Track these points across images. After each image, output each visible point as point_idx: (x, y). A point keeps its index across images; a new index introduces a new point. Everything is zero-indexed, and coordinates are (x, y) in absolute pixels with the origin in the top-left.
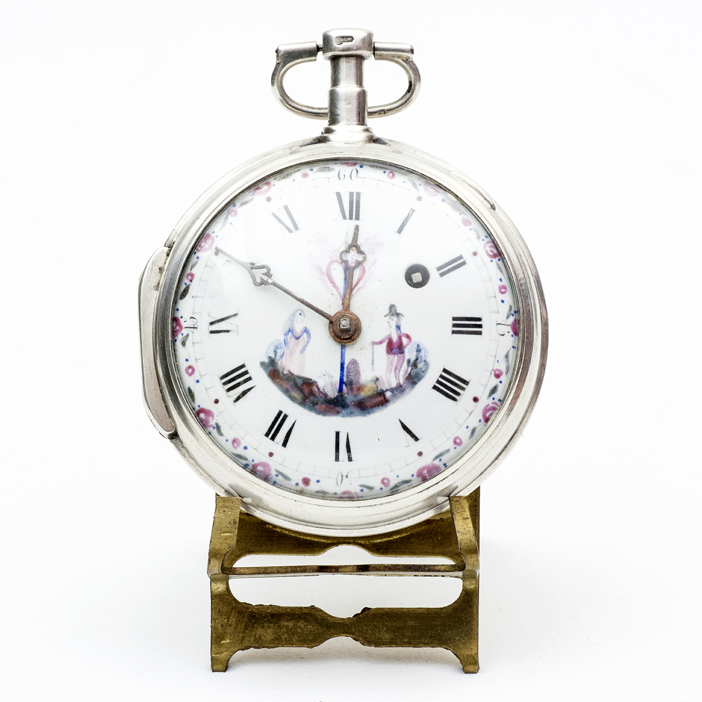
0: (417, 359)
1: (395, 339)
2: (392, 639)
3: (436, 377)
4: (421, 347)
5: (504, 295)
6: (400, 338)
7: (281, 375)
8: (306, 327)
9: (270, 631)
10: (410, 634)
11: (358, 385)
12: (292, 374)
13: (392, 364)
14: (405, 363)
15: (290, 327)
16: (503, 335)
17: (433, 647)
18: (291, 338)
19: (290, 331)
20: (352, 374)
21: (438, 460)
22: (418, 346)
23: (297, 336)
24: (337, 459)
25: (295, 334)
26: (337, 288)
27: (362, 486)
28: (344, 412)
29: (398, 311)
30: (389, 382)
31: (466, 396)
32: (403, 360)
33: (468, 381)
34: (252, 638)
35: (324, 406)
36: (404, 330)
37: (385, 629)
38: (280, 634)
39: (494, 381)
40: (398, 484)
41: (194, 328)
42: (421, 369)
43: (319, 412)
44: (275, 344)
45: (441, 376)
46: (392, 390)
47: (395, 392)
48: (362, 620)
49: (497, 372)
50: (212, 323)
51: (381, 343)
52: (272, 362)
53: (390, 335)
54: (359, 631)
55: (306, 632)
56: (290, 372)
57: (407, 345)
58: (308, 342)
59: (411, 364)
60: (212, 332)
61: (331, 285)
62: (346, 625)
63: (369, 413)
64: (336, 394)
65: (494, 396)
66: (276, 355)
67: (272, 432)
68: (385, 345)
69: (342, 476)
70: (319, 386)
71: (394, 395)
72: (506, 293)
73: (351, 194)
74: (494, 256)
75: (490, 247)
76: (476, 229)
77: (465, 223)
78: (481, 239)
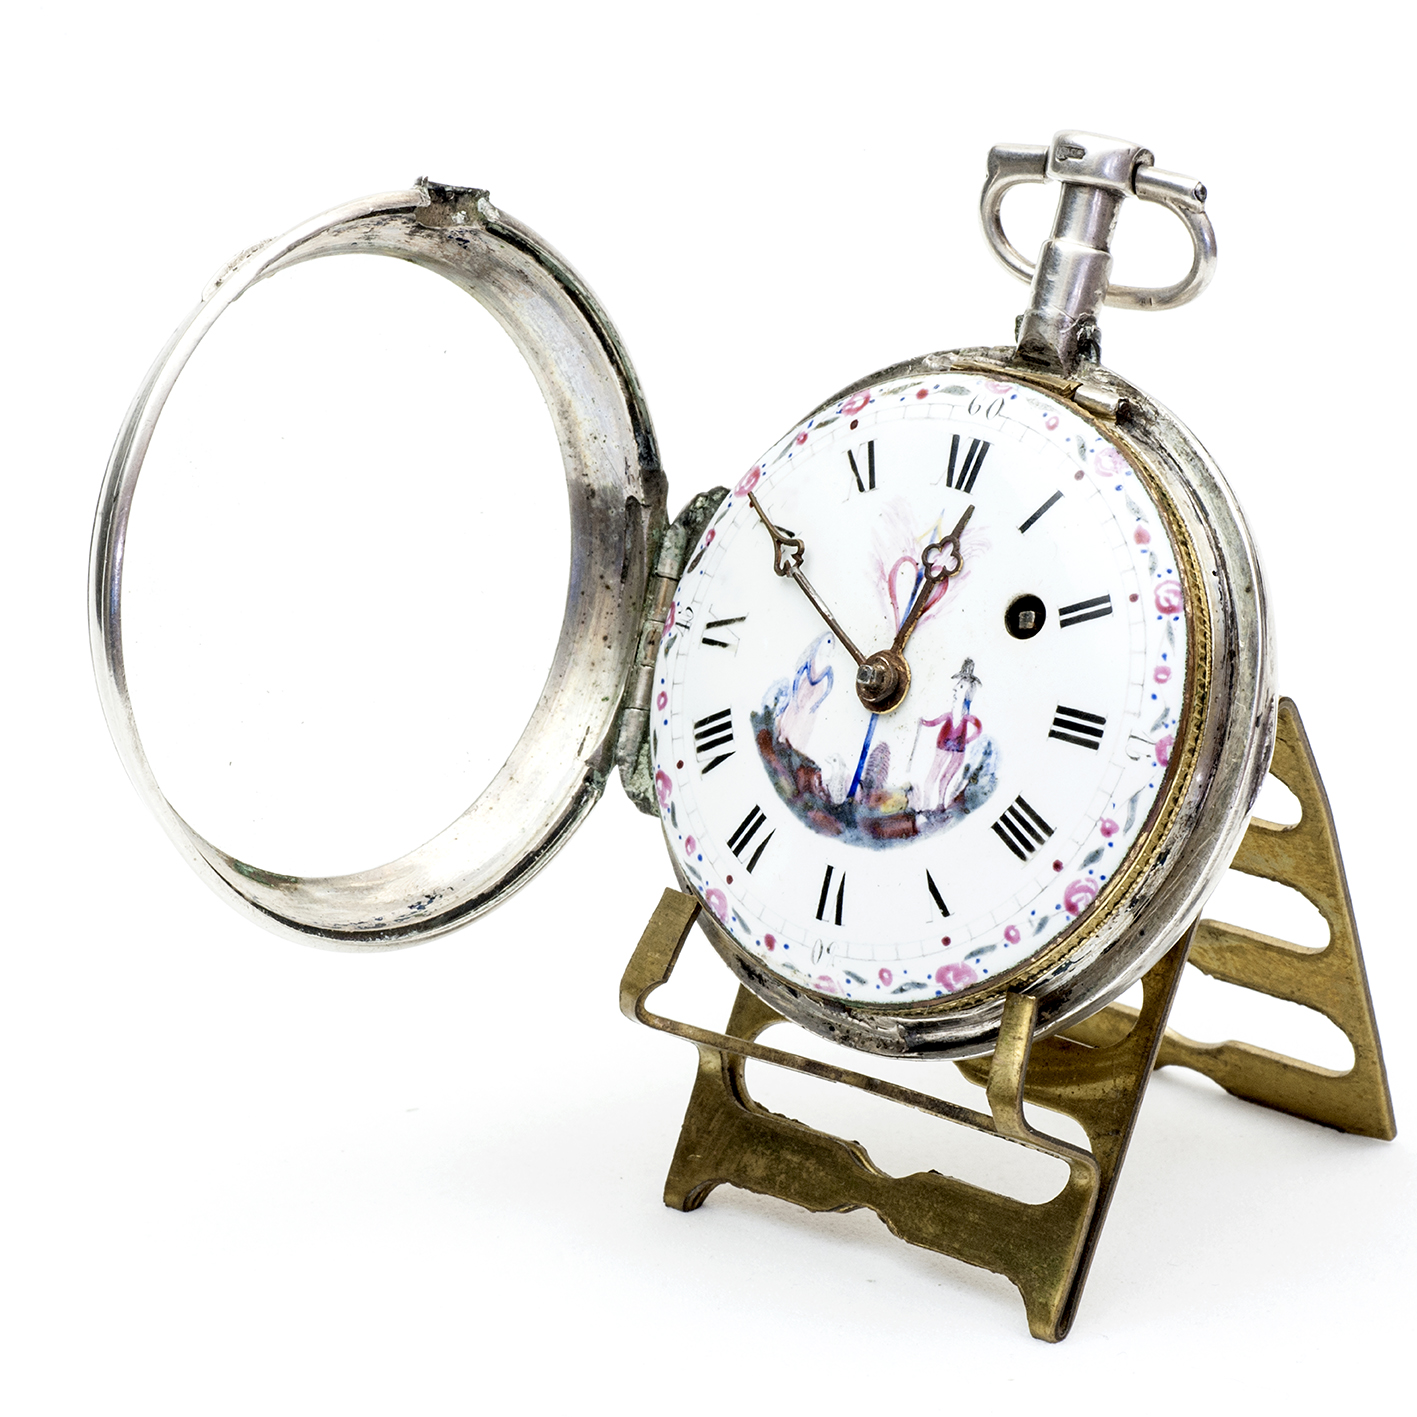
0: (981, 768)
1: (956, 723)
2: (937, 1236)
3: (1003, 809)
4: (993, 748)
5: (1162, 685)
6: (965, 723)
7: (774, 743)
8: (830, 668)
9: (762, 1162)
10: (965, 1236)
11: (879, 792)
12: (790, 746)
13: (940, 766)
14: (961, 770)
15: (809, 660)
16: (1136, 759)
17: (994, 1272)
18: (804, 680)
20: (875, 769)
21: (974, 959)
22: (989, 744)
23: (814, 680)
24: (820, 916)
25: (812, 675)
26: (896, 609)
27: (849, 973)
28: (848, 833)
29: (975, 674)
30: (927, 799)
31: (1045, 853)
32: (959, 764)
33: (1053, 829)
34: (734, 1166)
35: (820, 815)
36: (974, 711)
37: (931, 1214)
38: (774, 1171)
39: (1101, 841)
40: (906, 985)
41: (686, 627)
42: (983, 787)
43: (815, 825)
44: (779, 686)
45: (1012, 810)
46: (928, 814)
47: (932, 819)
48: (902, 1188)
49: (1108, 825)
50: (710, 625)
51: (933, 724)
52: (768, 715)
53: (951, 713)
54: (892, 1205)
55: (814, 1182)
56: (787, 740)
57: (973, 738)
58: (826, 694)
59: (969, 775)
60: (706, 641)
61: (890, 600)
62: (876, 1189)
63: (883, 846)
64: (844, 799)
65: (1091, 866)
66: (775, 705)
67: (738, 841)
68: (938, 728)
69: (822, 947)
70: (823, 779)
71: (929, 824)
72: (1168, 682)
73: (976, 443)
74: (1170, 610)
75: (1168, 591)
76: (1156, 552)
77: (1141, 537)
78: (1157, 572)
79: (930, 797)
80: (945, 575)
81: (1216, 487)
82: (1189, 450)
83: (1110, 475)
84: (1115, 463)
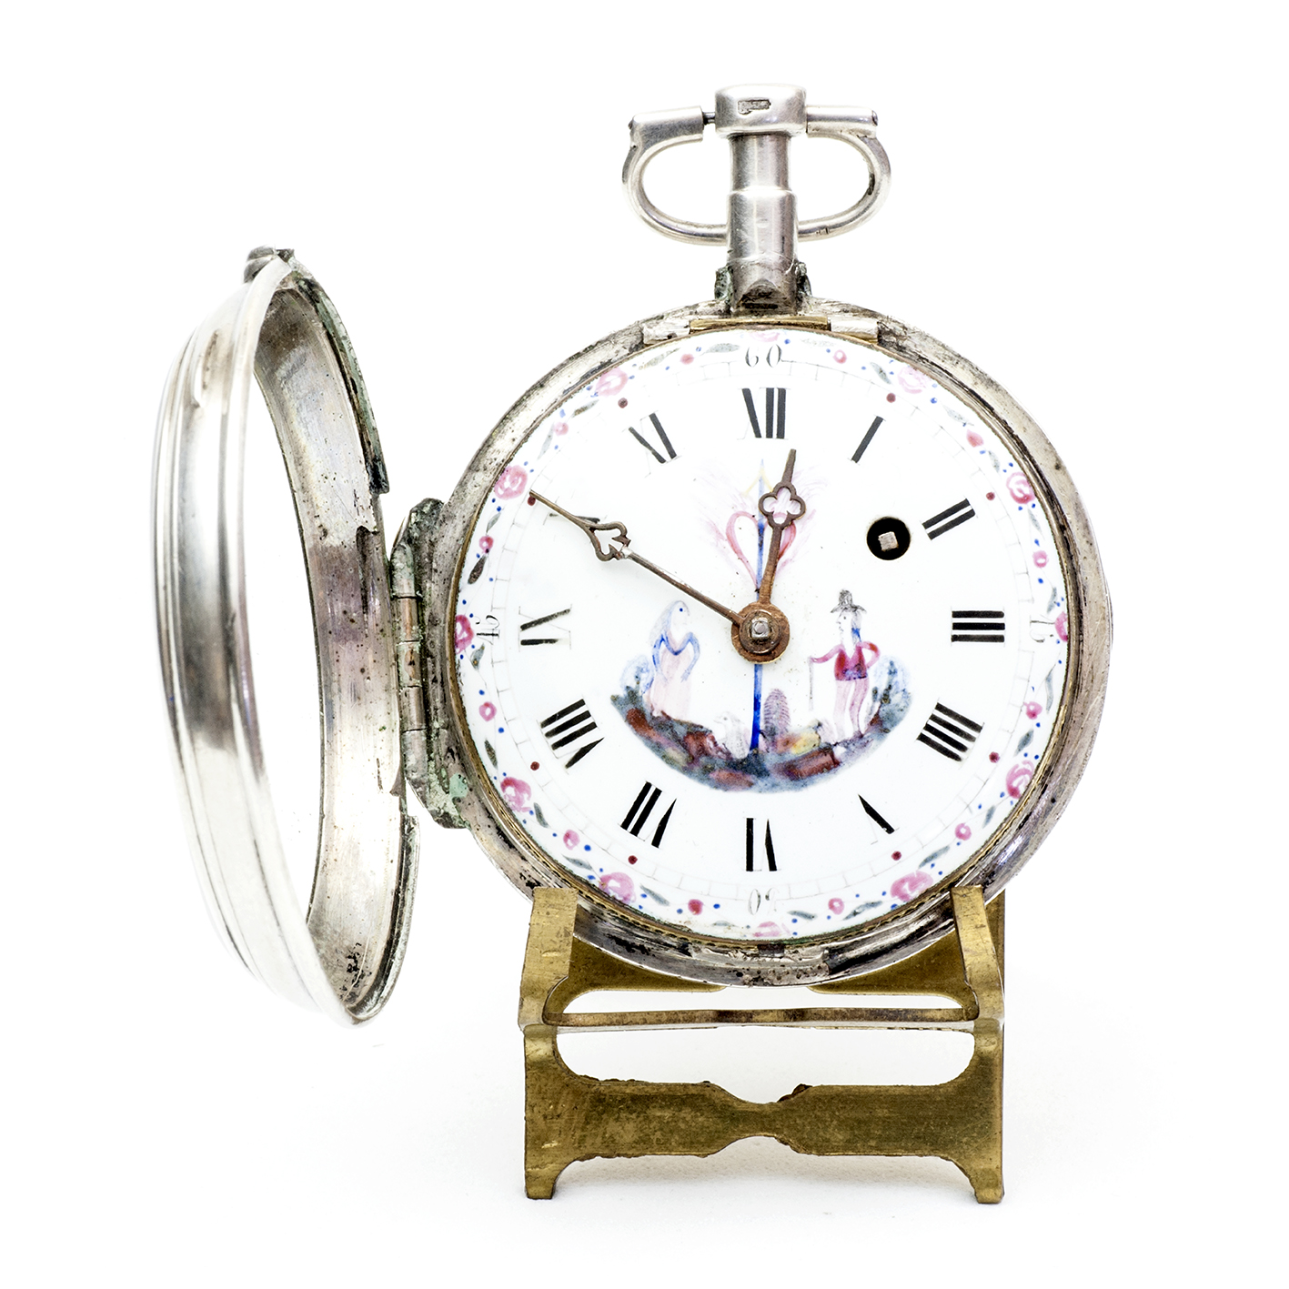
0: (890, 687)
1: (850, 653)
2: (848, 1141)
3: (925, 719)
4: (896, 666)
5: (1043, 568)
6: (859, 650)
7: (648, 719)
8: (691, 634)
9: (630, 1126)
10: (880, 1132)
11: (785, 737)
12: (669, 718)
13: (845, 696)
14: (869, 695)
15: (663, 632)
16: (1042, 641)
17: (921, 1156)
18: (665, 652)
19: (663, 640)
20: (774, 716)
21: (929, 865)
22: (892, 664)
23: (676, 650)
24: (750, 867)
25: (672, 646)
26: (746, 563)
27: (795, 913)
28: (761, 783)
29: (855, 603)
30: (840, 730)
31: (977, 751)
32: (866, 690)
33: (981, 725)
34: (599, 1139)
35: (724, 774)
36: (866, 637)
37: (835, 1122)
38: (646, 1131)
39: (1027, 724)
40: (858, 908)
41: (493, 635)
42: (897, 705)
43: (719, 784)
44: (636, 664)
45: (933, 718)
46: (846, 744)
47: (852, 747)
48: (795, 1108)
49: (1032, 708)
50: (524, 627)
51: (825, 659)
52: (633, 695)
53: (842, 645)
54: (788, 1127)
55: (694, 1129)
56: (663, 713)
57: (872, 662)
58: (695, 660)
59: (879, 697)
60: (525, 643)
61: (736, 556)
62: (765, 1116)
63: (805, 785)
64: (747, 752)
65: (1025, 750)
66: (638, 683)
67: (633, 821)
68: (832, 662)
69: (759, 896)
70: (716, 740)
71: (849, 753)
72: (1047, 565)
73: (770, 392)
74: (1025, 499)
75: (1018, 483)
76: (992, 451)
77: (974, 440)
78: (1001, 468)
79: (841, 727)
80: (791, 520)
81: (992, 382)
82: (951, 355)
83: (919, 391)
84: (917, 378)
